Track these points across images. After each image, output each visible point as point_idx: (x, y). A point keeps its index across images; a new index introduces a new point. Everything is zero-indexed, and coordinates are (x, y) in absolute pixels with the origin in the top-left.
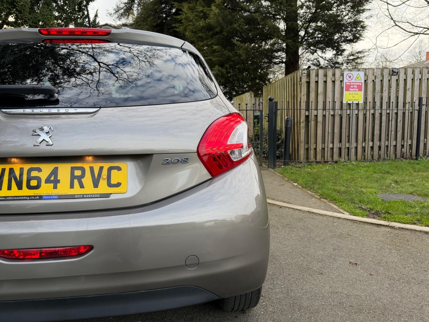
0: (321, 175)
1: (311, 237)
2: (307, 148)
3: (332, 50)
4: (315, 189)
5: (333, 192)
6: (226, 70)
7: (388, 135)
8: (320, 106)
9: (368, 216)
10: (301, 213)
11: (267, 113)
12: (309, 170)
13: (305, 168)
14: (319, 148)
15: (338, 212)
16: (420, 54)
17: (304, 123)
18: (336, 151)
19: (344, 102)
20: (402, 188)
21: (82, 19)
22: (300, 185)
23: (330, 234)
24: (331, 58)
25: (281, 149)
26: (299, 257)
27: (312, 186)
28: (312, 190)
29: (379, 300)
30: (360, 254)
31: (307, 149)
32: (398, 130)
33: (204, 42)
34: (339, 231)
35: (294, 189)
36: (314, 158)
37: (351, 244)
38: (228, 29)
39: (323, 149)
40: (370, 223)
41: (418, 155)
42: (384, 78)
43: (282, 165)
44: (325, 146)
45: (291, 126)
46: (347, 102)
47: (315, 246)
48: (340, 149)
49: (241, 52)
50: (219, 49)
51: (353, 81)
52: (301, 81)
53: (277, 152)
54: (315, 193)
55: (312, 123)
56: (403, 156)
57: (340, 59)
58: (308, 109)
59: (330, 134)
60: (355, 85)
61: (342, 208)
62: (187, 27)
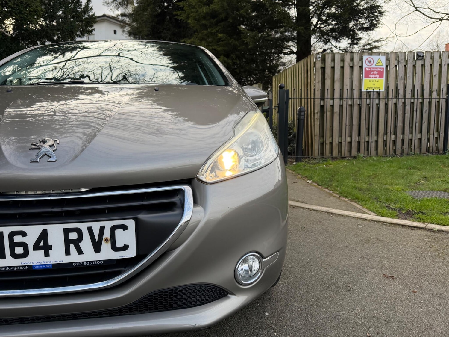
0: (338, 172)
1: (332, 243)
2: (322, 142)
3: (347, 39)
4: (333, 186)
5: (354, 190)
6: (232, 61)
7: (412, 127)
8: (337, 94)
9: (398, 217)
10: (318, 214)
11: (277, 102)
12: (325, 166)
13: (320, 164)
14: (335, 142)
15: (363, 212)
16: (438, 47)
17: (319, 114)
18: (355, 145)
19: (364, 90)
20: (433, 184)
21: (73, 4)
22: (316, 183)
23: (355, 239)
24: (346, 48)
25: (293, 145)
26: (319, 268)
27: (330, 183)
28: (329, 188)
29: (431, 329)
30: (396, 264)
31: (322, 144)
32: (423, 122)
33: (207, 30)
34: (365, 235)
35: (308, 187)
36: (330, 153)
37: (383, 251)
38: (233, 15)
39: (340, 143)
40: (402, 225)
41: (445, 149)
42: (408, 62)
43: (294, 162)
44: (342, 141)
45: (305, 117)
46: (367, 90)
47: (337, 254)
48: (359, 143)
49: (248, 40)
50: (225, 38)
51: (373, 66)
52: (315, 66)
53: (289, 148)
54: (333, 191)
55: (328, 114)
56: (429, 150)
57: (356, 48)
58: (323, 98)
59: (347, 127)
60: (376, 71)
61: (367, 208)
62: (189, 14)
